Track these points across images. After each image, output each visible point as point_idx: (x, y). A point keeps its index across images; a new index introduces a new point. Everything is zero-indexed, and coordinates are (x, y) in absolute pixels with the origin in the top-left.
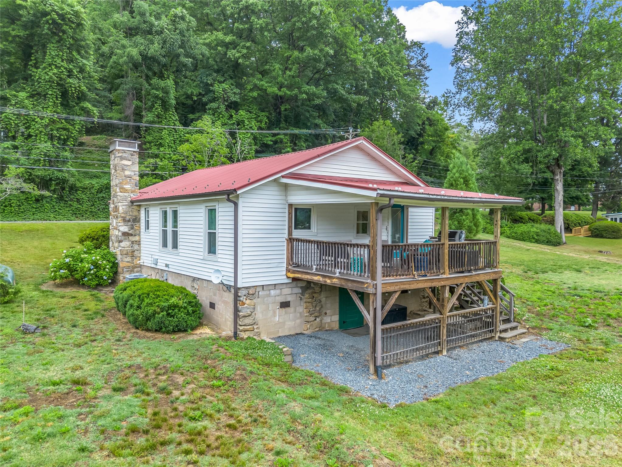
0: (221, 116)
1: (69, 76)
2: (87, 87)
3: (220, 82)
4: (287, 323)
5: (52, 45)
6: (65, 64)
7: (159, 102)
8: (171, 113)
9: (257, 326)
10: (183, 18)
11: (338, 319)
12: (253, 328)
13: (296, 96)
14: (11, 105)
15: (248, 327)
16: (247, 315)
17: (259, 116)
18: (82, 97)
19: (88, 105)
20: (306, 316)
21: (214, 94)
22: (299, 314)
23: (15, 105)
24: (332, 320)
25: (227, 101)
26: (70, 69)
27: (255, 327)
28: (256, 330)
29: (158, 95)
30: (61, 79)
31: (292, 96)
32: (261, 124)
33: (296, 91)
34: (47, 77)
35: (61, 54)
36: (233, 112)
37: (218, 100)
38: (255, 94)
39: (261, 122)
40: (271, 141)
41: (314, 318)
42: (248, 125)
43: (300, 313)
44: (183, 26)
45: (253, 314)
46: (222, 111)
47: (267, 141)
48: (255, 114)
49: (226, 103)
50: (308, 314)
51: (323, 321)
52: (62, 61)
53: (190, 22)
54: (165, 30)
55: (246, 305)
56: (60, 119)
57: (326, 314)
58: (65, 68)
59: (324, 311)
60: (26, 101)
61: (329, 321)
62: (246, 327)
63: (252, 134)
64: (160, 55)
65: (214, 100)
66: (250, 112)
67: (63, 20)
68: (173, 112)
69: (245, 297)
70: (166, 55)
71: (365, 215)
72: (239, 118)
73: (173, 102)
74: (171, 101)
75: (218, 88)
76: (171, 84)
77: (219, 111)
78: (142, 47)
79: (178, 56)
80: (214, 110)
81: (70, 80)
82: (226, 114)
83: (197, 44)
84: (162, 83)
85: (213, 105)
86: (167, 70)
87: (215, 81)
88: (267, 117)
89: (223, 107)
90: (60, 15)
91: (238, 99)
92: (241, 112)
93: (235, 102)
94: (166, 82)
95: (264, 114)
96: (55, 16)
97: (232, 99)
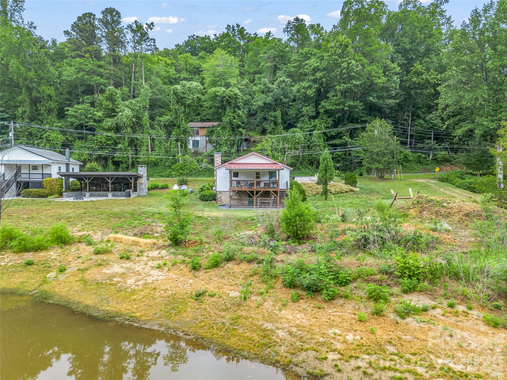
0: (306, 124)
2: (240, 122)
3: (306, 106)
5: (228, 108)
7: (273, 123)
10: (284, 81)
16: (219, 198)
17: (327, 121)
19: (241, 129)
21: (302, 113)
26: (234, 116)
27: (222, 201)
29: (272, 119)
30: (231, 121)
31: (340, 109)
33: (342, 106)
35: (231, 110)
36: (312, 121)
38: (323, 110)
39: (328, 123)
42: (319, 127)
44: (283, 85)
47: (333, 133)
48: (325, 120)
49: (308, 117)
52: (231, 113)
53: (287, 82)
54: (275, 89)
58: (232, 116)
62: (219, 201)
64: (272, 101)
65: (303, 116)
66: (322, 119)
67: (230, 98)
68: (280, 126)
69: (219, 194)
70: (275, 100)
71: (258, 174)
72: (315, 123)
73: (280, 121)
74: (279, 121)
75: (304, 110)
76: (278, 113)
77: (305, 121)
78: (264, 100)
79: (281, 100)
80: (303, 121)
81: (234, 121)
82: (309, 122)
83: (292, 91)
84: (273, 114)
85: (302, 118)
86: (277, 107)
87: (303, 106)
88: (333, 121)
89: (307, 119)
90: (228, 96)
91: (314, 114)
92: (316, 120)
93: (312, 116)
94: (275, 113)
95: (330, 119)
96: (227, 97)
97: (311, 114)
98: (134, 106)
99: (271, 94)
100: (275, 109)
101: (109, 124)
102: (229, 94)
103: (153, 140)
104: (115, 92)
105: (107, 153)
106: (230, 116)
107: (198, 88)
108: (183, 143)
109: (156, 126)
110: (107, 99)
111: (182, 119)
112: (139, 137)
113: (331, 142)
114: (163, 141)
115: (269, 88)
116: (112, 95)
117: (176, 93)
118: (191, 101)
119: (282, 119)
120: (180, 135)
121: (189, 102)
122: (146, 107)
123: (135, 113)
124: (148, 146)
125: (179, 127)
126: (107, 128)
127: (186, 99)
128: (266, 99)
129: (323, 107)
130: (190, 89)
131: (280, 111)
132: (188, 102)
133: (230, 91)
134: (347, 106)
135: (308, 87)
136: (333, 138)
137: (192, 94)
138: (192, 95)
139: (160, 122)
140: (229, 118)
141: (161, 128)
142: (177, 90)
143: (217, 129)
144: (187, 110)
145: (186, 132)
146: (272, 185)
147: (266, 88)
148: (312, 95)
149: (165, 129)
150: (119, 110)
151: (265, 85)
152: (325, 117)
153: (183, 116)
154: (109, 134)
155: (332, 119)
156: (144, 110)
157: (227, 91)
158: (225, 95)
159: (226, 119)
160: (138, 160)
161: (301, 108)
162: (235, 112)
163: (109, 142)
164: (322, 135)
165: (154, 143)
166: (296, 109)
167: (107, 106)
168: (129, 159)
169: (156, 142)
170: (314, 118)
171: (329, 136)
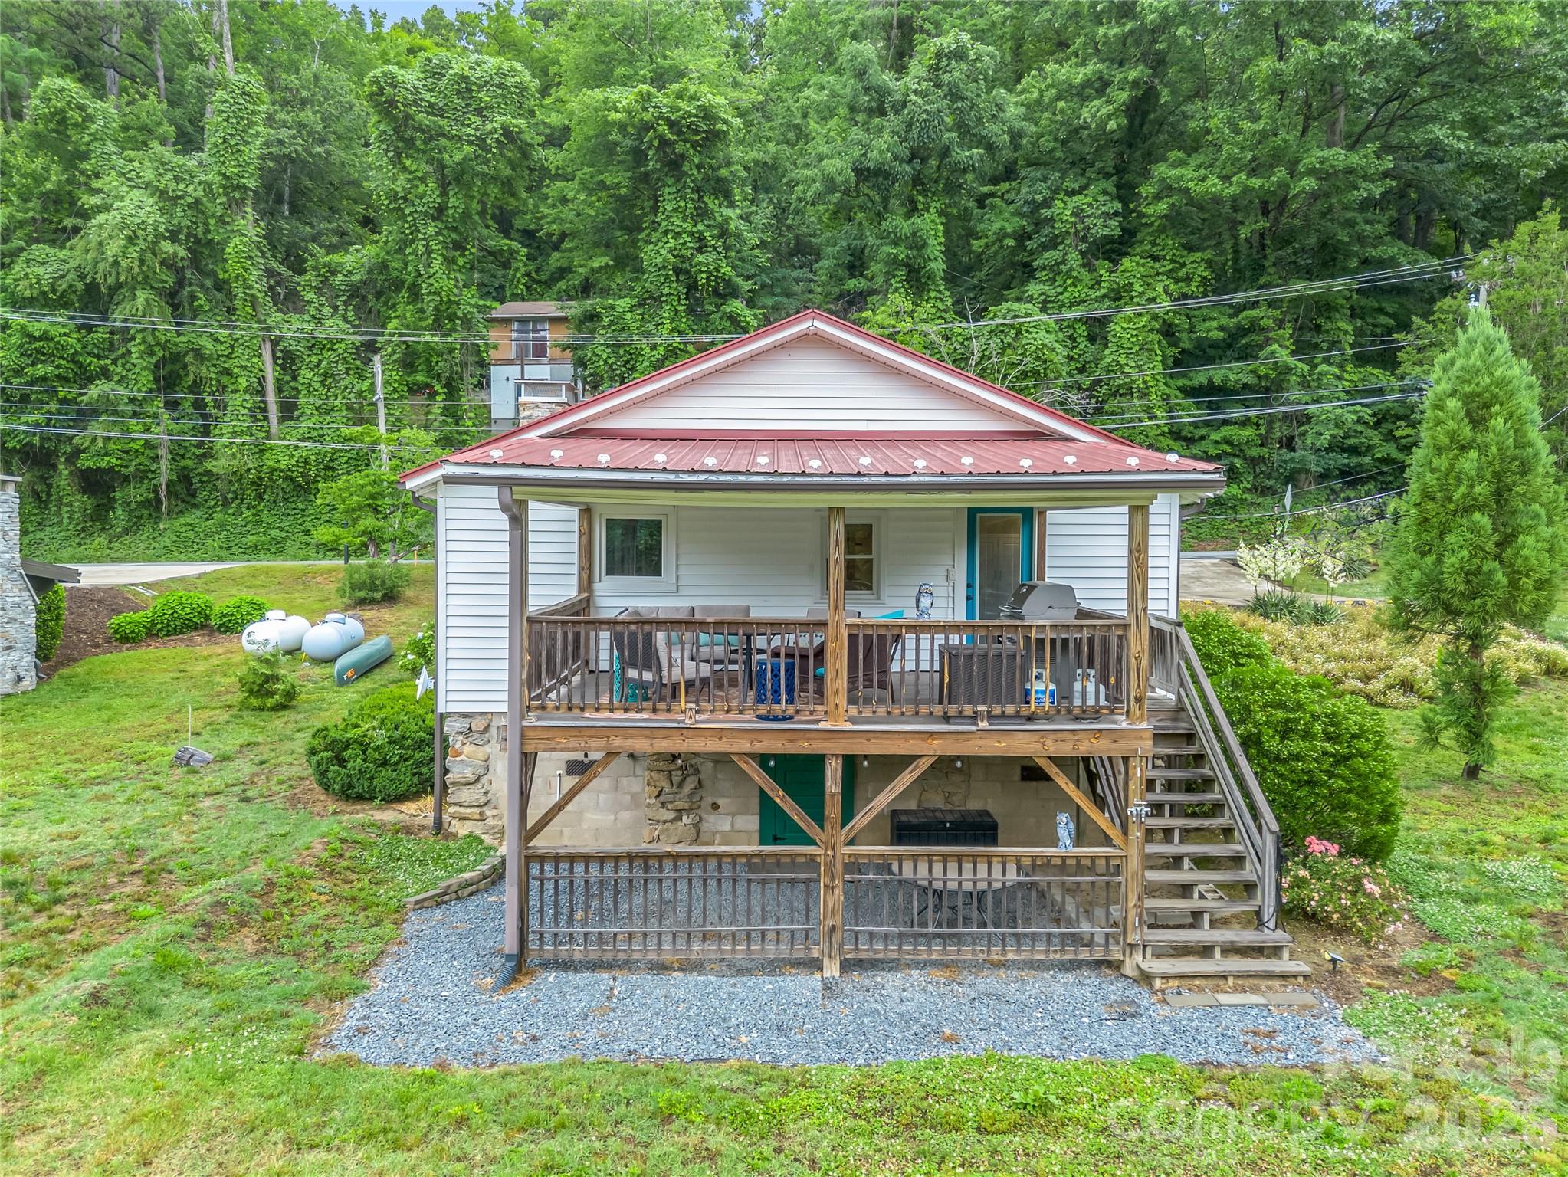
0: (1069, 281)
1: (700, 250)
2: (734, 268)
3: (1072, 193)
4: (588, 815)
5: (667, 190)
6: (688, 225)
7: (902, 273)
8: (933, 294)
9: (495, 812)
10: (959, 55)
11: (757, 827)
12: (481, 814)
13: (1283, 185)
14: (603, 327)
15: (469, 811)
16: (463, 781)
17: (1184, 265)
18: (725, 291)
19: (737, 306)
20: (649, 806)
21: (1053, 227)
22: (628, 798)
23: (609, 326)
24: (737, 826)
25: (1084, 239)
26: (701, 233)
27: (489, 813)
28: (490, 821)
29: (896, 256)
30: (684, 259)
31: (1268, 191)
32: (1189, 286)
33: (1280, 173)
34: (659, 260)
35: (682, 204)
36: (1103, 267)
37: (1062, 243)
38: (1163, 207)
39: (1188, 279)
40: (1221, 328)
41: (672, 815)
42: (1141, 294)
43: (634, 796)
44: (957, 72)
45: (484, 780)
46: (1071, 269)
47: (1209, 331)
48: (1173, 261)
49: (1083, 246)
50: (653, 801)
51: (704, 826)
52: (685, 220)
53: (979, 59)
54: (913, 97)
55: (462, 757)
56: (685, 344)
57: (715, 807)
58: (691, 234)
59: (709, 800)
60: (629, 316)
61: (728, 828)
62: (462, 810)
63: (1155, 317)
64: (896, 159)
65: (1053, 244)
66: (1156, 259)
67: (680, 133)
68: (939, 292)
69: (461, 738)
70: (914, 155)
71: (860, 537)
72: (1119, 279)
73: (938, 266)
74: (933, 265)
75: (1063, 210)
76: (930, 225)
77: (1064, 268)
78: (857, 152)
79: (946, 152)
80: (1055, 269)
81: (701, 258)
82: (1084, 274)
83: (1000, 108)
84: (905, 227)
85: (1050, 256)
86: (924, 192)
87: (1056, 191)
88: (1210, 264)
89: (1074, 258)
90: (671, 124)
91: (1113, 229)
92: (1127, 263)
93: (1106, 239)
94: (916, 220)
95: (1197, 256)
96: (663, 128)
97: (1099, 232)
98: (177, 179)
99: (893, 121)
100: (913, 202)
101: (45, 273)
102: (674, 109)
103: (287, 361)
104: (81, 108)
105: (37, 424)
106: (677, 235)
107: (510, 81)
108: (438, 377)
109: (311, 296)
110: (38, 142)
111: (429, 252)
112: (207, 344)
113: (1200, 377)
114: (341, 369)
115: (883, 92)
116: (63, 121)
117: (392, 102)
118: (468, 149)
119: (949, 253)
120: (418, 330)
121: (458, 157)
122: (244, 189)
123: (181, 217)
124: (262, 393)
125: (415, 295)
126: (27, 294)
127: (443, 141)
128: (867, 146)
129: (1167, 189)
130: (466, 88)
131: (941, 213)
132: (455, 156)
133: (679, 96)
134: (1311, 172)
135: (1087, 84)
136: (1205, 353)
137: (479, 112)
138: (476, 120)
139: (333, 273)
140: (672, 243)
141: (335, 308)
142: (393, 85)
143: (612, 308)
144: (452, 202)
145: (452, 318)
146: (1042, 686)
147: (867, 90)
148: (1112, 125)
149: (356, 308)
150: (95, 200)
151: (861, 74)
152: (1170, 245)
153: (431, 230)
154: (42, 324)
155: (1208, 254)
156: (234, 205)
157: (663, 100)
158: (647, 117)
159: (656, 254)
160: (209, 465)
161: (1047, 203)
162: (702, 213)
163: (40, 370)
164: (1156, 337)
165: (295, 378)
166: (1018, 214)
167: (39, 179)
168: (156, 459)
169: (305, 375)
170: (1114, 249)
171: (1186, 345)
